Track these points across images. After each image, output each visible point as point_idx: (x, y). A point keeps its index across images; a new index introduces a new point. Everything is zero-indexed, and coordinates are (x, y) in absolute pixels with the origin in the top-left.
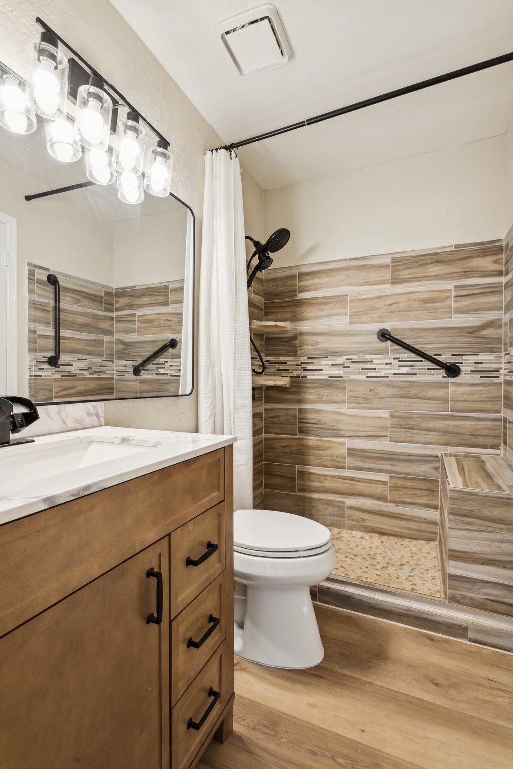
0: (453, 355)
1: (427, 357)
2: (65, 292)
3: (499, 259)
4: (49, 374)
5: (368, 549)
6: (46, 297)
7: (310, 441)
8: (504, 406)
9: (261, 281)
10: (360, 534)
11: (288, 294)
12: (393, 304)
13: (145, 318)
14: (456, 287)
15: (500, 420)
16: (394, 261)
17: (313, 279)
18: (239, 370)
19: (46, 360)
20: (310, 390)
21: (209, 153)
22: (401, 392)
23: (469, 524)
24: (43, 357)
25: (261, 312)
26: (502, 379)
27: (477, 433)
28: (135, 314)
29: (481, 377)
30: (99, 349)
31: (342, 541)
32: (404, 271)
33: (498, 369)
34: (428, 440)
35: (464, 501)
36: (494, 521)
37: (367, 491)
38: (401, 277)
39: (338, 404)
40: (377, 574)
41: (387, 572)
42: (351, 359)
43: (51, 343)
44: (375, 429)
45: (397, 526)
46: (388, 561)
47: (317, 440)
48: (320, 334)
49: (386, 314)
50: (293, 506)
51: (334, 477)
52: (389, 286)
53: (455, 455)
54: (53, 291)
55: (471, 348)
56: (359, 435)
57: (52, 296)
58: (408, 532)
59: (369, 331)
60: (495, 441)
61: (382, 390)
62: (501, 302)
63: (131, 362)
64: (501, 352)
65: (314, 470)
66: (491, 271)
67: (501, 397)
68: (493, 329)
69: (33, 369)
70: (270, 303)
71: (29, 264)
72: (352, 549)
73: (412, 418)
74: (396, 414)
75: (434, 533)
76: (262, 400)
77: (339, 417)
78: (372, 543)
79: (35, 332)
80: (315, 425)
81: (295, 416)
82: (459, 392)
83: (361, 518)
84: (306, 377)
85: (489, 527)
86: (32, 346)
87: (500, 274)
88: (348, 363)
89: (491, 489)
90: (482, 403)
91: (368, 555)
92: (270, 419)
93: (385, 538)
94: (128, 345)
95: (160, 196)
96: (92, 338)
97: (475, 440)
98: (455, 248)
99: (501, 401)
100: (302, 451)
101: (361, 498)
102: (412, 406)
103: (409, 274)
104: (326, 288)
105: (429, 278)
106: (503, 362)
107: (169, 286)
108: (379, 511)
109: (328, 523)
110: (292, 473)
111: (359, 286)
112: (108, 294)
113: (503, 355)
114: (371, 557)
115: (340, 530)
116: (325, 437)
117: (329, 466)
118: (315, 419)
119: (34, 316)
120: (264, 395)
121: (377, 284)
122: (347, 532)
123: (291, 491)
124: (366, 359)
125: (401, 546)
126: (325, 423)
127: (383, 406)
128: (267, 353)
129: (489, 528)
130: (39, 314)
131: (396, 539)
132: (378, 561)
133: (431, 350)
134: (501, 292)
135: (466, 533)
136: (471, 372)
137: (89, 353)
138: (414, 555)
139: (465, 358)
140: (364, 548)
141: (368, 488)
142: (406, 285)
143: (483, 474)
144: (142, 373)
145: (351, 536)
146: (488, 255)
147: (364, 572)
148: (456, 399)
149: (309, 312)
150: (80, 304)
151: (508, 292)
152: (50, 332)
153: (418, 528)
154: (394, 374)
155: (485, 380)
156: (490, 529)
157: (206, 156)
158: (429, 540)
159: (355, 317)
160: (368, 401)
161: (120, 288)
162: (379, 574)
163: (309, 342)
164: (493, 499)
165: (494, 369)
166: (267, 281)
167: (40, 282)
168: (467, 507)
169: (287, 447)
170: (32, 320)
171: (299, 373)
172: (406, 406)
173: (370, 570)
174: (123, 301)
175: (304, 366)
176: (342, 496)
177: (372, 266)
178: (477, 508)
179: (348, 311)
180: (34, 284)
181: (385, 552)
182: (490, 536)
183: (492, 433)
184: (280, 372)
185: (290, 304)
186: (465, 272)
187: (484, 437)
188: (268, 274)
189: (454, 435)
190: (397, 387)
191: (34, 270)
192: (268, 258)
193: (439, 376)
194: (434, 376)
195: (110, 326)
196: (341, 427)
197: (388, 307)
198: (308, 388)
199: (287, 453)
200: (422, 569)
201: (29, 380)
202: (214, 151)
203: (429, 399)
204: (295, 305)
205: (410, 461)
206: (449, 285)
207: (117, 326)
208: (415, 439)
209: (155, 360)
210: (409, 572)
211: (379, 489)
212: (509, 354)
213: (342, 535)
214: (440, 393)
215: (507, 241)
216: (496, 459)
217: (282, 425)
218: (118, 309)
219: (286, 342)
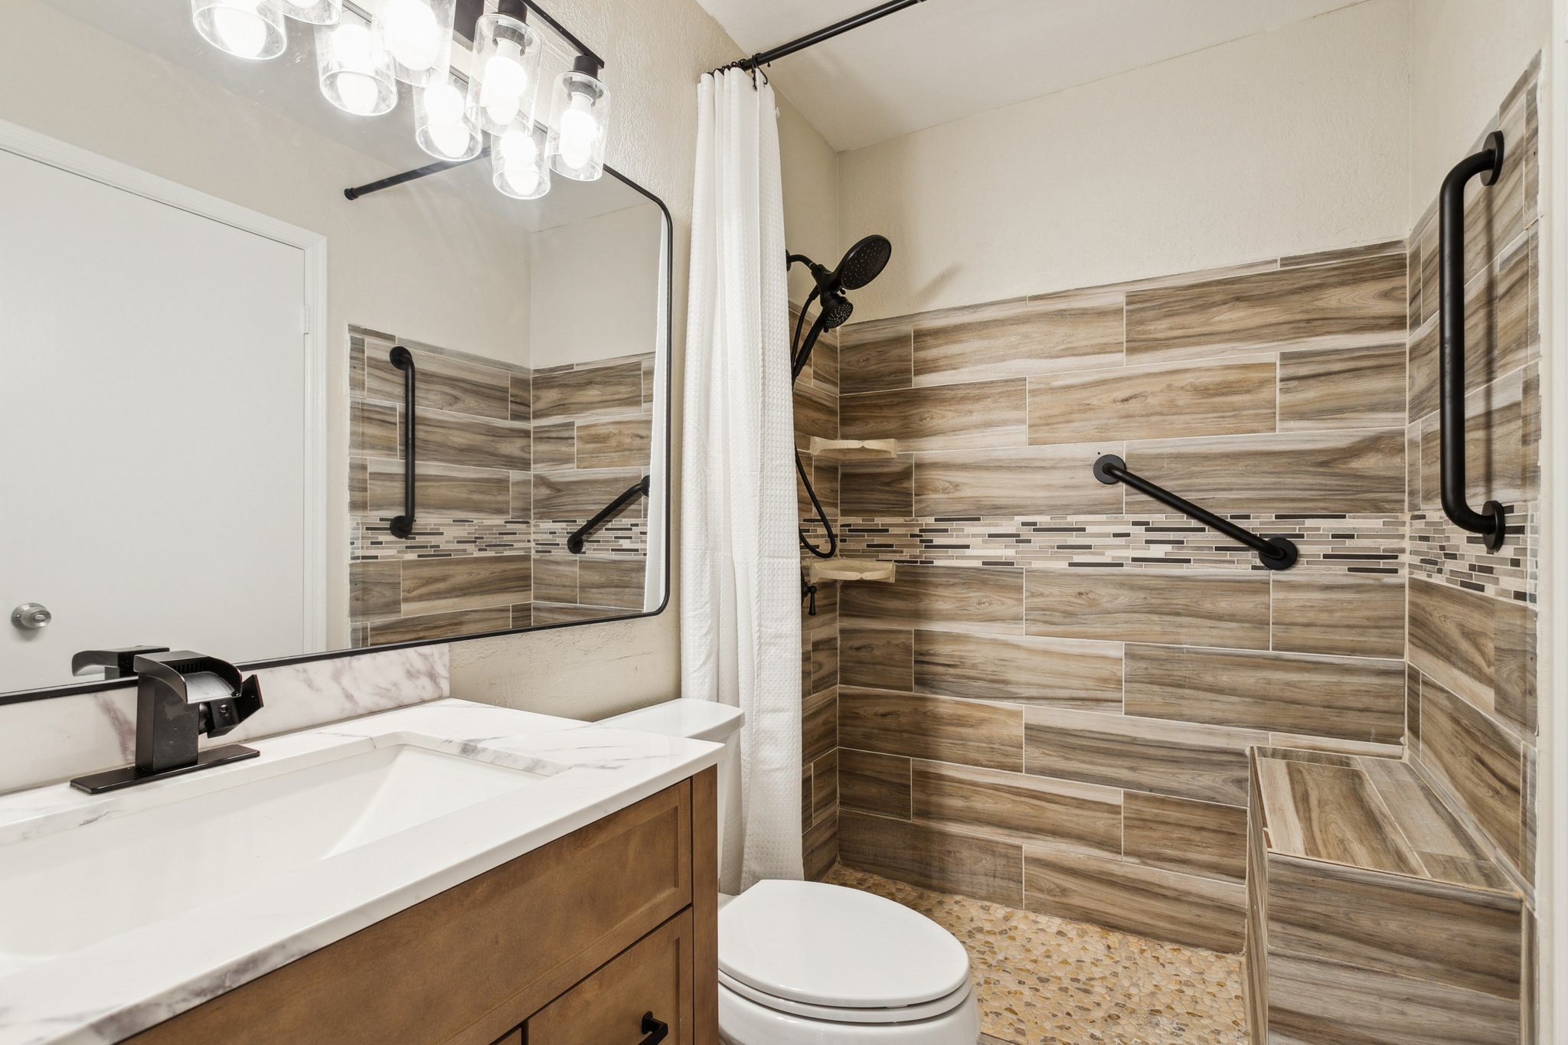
0: (1277, 517)
1: (1215, 521)
2: (427, 382)
3: (1394, 289)
4: (393, 552)
5: (1074, 965)
6: (389, 395)
7: (940, 704)
8: (1409, 641)
9: (831, 350)
10: (1055, 923)
11: (891, 378)
12: (1131, 398)
13: (593, 431)
14: (1285, 357)
15: (1401, 673)
16: (1132, 299)
17: (946, 344)
18: (770, 557)
19: (387, 524)
20: (941, 591)
21: (705, 77)
22: (1153, 601)
23: (1319, 947)
24: (381, 520)
25: (832, 419)
26: (1404, 576)
27: (1340, 704)
28: (572, 424)
29: (1350, 570)
30: (500, 498)
31: (1013, 938)
32: (1158, 322)
33: (1393, 550)
34: (1219, 715)
35: (1308, 891)
36: (1387, 946)
37: (1073, 825)
38: (1151, 336)
39: (1003, 625)
40: (1092, 1036)
41: (1118, 1030)
42: (1035, 524)
43: (397, 490)
44: (1090, 684)
45: (1145, 912)
46: (1120, 999)
47: (957, 703)
48: (963, 467)
49: (1115, 421)
50: (905, 848)
51: (996, 788)
52: (1121, 357)
53: (1285, 755)
54: (402, 381)
55: (1324, 500)
56: (1054, 695)
57: (400, 391)
58: (1172, 927)
59: (1074, 460)
60: (1388, 724)
61: (1106, 596)
62: (1401, 391)
63: (564, 525)
64: (1402, 511)
65: (950, 769)
66: (1374, 318)
67: (1404, 618)
68: (1380, 456)
69: (359, 543)
70: (853, 398)
71: (353, 329)
72: (1035, 961)
73: (1180, 661)
74: (1140, 652)
75: (1235, 934)
76: (834, 611)
77: (1006, 654)
78: (1084, 948)
79: (364, 468)
80: (951, 671)
81: (907, 649)
82: (1294, 604)
83: (1058, 886)
84: (932, 563)
85: (1374, 959)
86: (359, 495)
87: (1398, 323)
88: (1026, 533)
89: (1378, 864)
90: (1354, 631)
91: (1073, 980)
92: (854, 653)
93: (1114, 938)
94: (559, 488)
95: (582, 178)
96: (485, 476)
97: (1334, 719)
98: (1282, 265)
99: (1403, 627)
100: (924, 726)
101: (1059, 839)
102: (1178, 634)
103: (1170, 329)
104: (975, 363)
105: (1218, 338)
106: (1408, 535)
107: (640, 364)
108: (1101, 873)
109: (983, 893)
110: (901, 775)
111: (1051, 357)
112: (521, 383)
113: (1406, 517)
114: (1080, 985)
115: (1009, 910)
116: (976, 698)
117: (985, 763)
118: (952, 656)
119: (363, 434)
120: (841, 599)
121: (1094, 354)
122: (1026, 917)
123: (900, 815)
124: (1068, 523)
125: (1155, 961)
126: (974, 666)
127: (1110, 630)
128: (846, 507)
129: (1373, 964)
130: (373, 430)
131: (1143, 943)
132: (1097, 999)
133: (1224, 504)
134: (1401, 366)
135: (1314, 971)
136: (1326, 556)
137: (477, 508)
138: (1184, 988)
139: (1309, 523)
140: (1065, 962)
141: (1075, 819)
142: (1161, 354)
143: (1358, 815)
144: (586, 546)
145: (1035, 927)
146: (1365, 280)
147: (1061, 1027)
148: (1287, 620)
149: (940, 417)
150: (459, 405)
151: (1419, 367)
152: (395, 465)
153: (1195, 920)
154: (1134, 560)
155: (1362, 577)
156: (1378, 966)
157: (699, 85)
158: (1222, 950)
159: (1042, 427)
160: (1073, 620)
161: (543, 370)
162: (1098, 1034)
163: (939, 484)
164: (1384, 891)
165: (1384, 551)
166: (846, 349)
167: (375, 364)
168: (1316, 906)
169: (890, 716)
170: (360, 442)
171: (917, 552)
172: (1165, 633)
173: (1076, 1021)
174: (550, 396)
175: (926, 536)
176: (1014, 833)
177: (1083, 313)
178: (1341, 910)
179: (1026, 415)
180: (363, 369)
181: (1115, 975)
182: (1377, 982)
183: (1381, 704)
184: (875, 551)
185: (896, 400)
186: (1308, 321)
187: (1359, 714)
188: (848, 334)
189: (1283, 705)
190: (1141, 588)
191: (363, 340)
192: (843, 301)
193: (1244, 566)
194: (1231, 566)
195: (522, 449)
196: (1012, 676)
197: (1120, 406)
198: (937, 586)
199: (890, 730)
200: (1205, 1027)
201: (351, 565)
202: (717, 73)
203: (1220, 618)
204: (907, 402)
205: (1175, 761)
206: (1269, 353)
207: (536, 448)
208: (1186, 711)
209: (611, 521)
210: (1172, 1033)
211: (1100, 823)
212: (1423, 517)
213: (1014, 924)
214: (1247, 604)
215: (1415, 245)
216: (1389, 771)
217: (878, 667)
218: (539, 413)
219: (888, 484)
